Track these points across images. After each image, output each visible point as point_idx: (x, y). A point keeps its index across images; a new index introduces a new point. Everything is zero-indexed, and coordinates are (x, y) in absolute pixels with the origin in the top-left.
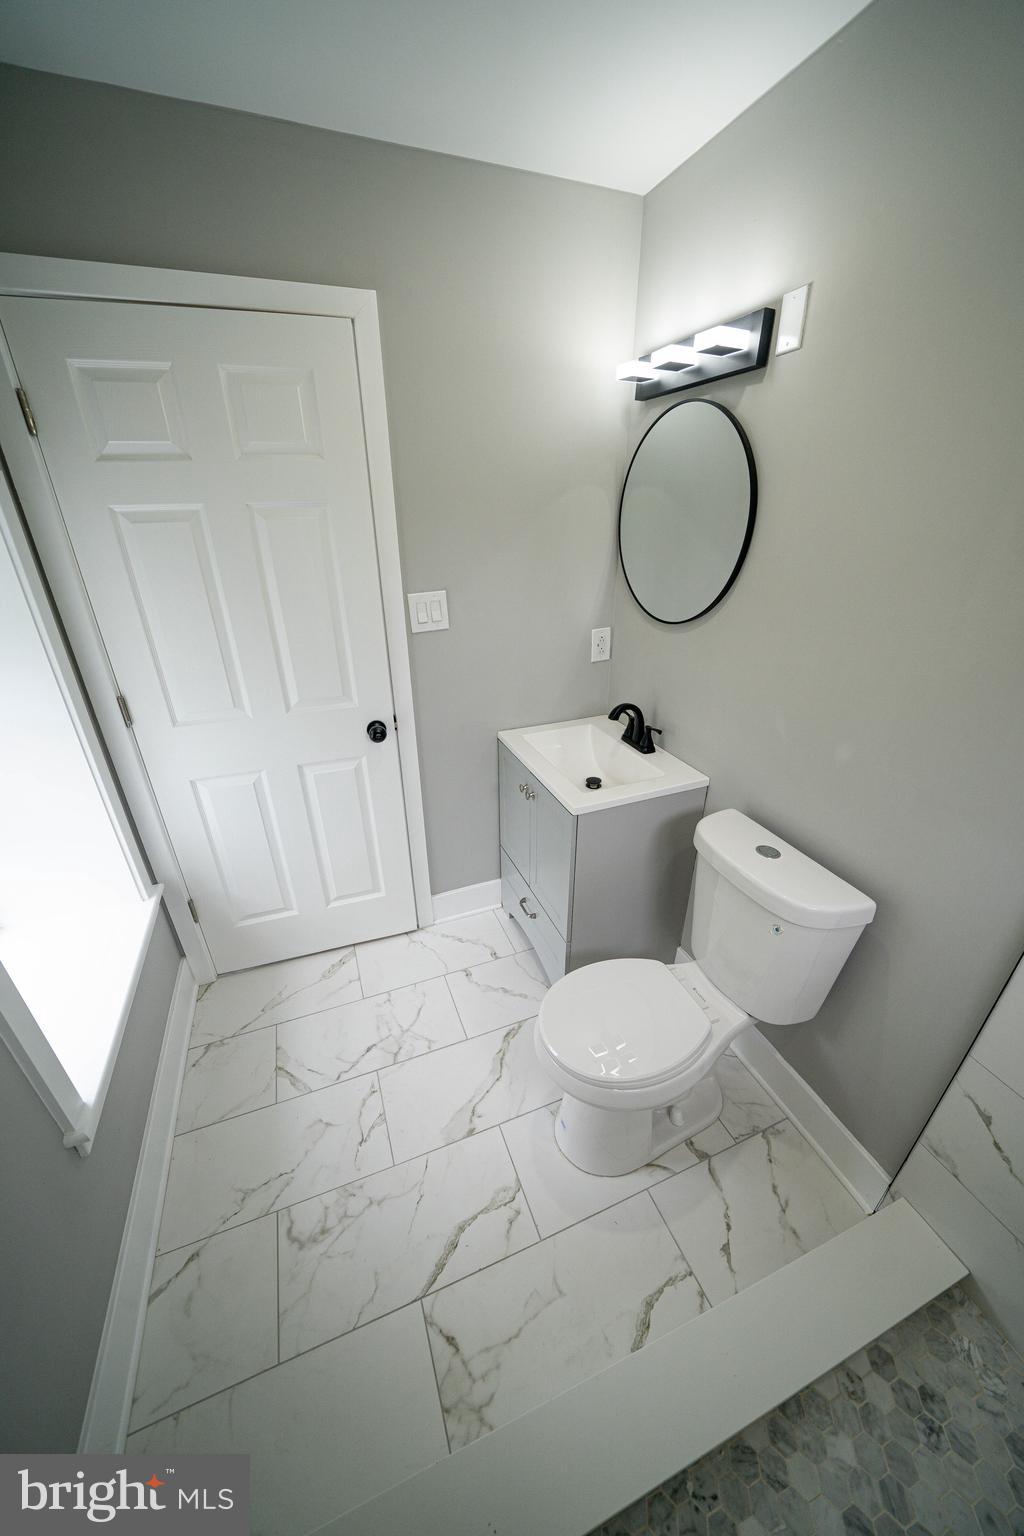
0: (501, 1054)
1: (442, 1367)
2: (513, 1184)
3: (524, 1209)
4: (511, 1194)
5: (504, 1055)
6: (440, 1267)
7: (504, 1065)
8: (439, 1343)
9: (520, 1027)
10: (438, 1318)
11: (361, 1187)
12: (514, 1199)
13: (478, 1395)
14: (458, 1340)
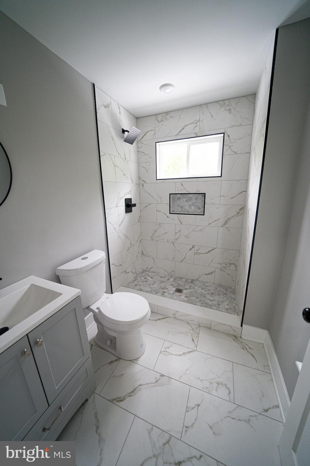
0: (131, 394)
1: (197, 338)
2: (162, 354)
3: (163, 347)
4: (164, 352)
5: (130, 393)
6: (189, 352)
7: (134, 389)
8: (196, 342)
9: (114, 399)
10: (194, 346)
11: (203, 388)
12: (164, 351)
13: (191, 332)
14: (192, 340)
